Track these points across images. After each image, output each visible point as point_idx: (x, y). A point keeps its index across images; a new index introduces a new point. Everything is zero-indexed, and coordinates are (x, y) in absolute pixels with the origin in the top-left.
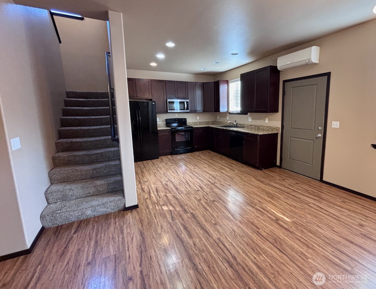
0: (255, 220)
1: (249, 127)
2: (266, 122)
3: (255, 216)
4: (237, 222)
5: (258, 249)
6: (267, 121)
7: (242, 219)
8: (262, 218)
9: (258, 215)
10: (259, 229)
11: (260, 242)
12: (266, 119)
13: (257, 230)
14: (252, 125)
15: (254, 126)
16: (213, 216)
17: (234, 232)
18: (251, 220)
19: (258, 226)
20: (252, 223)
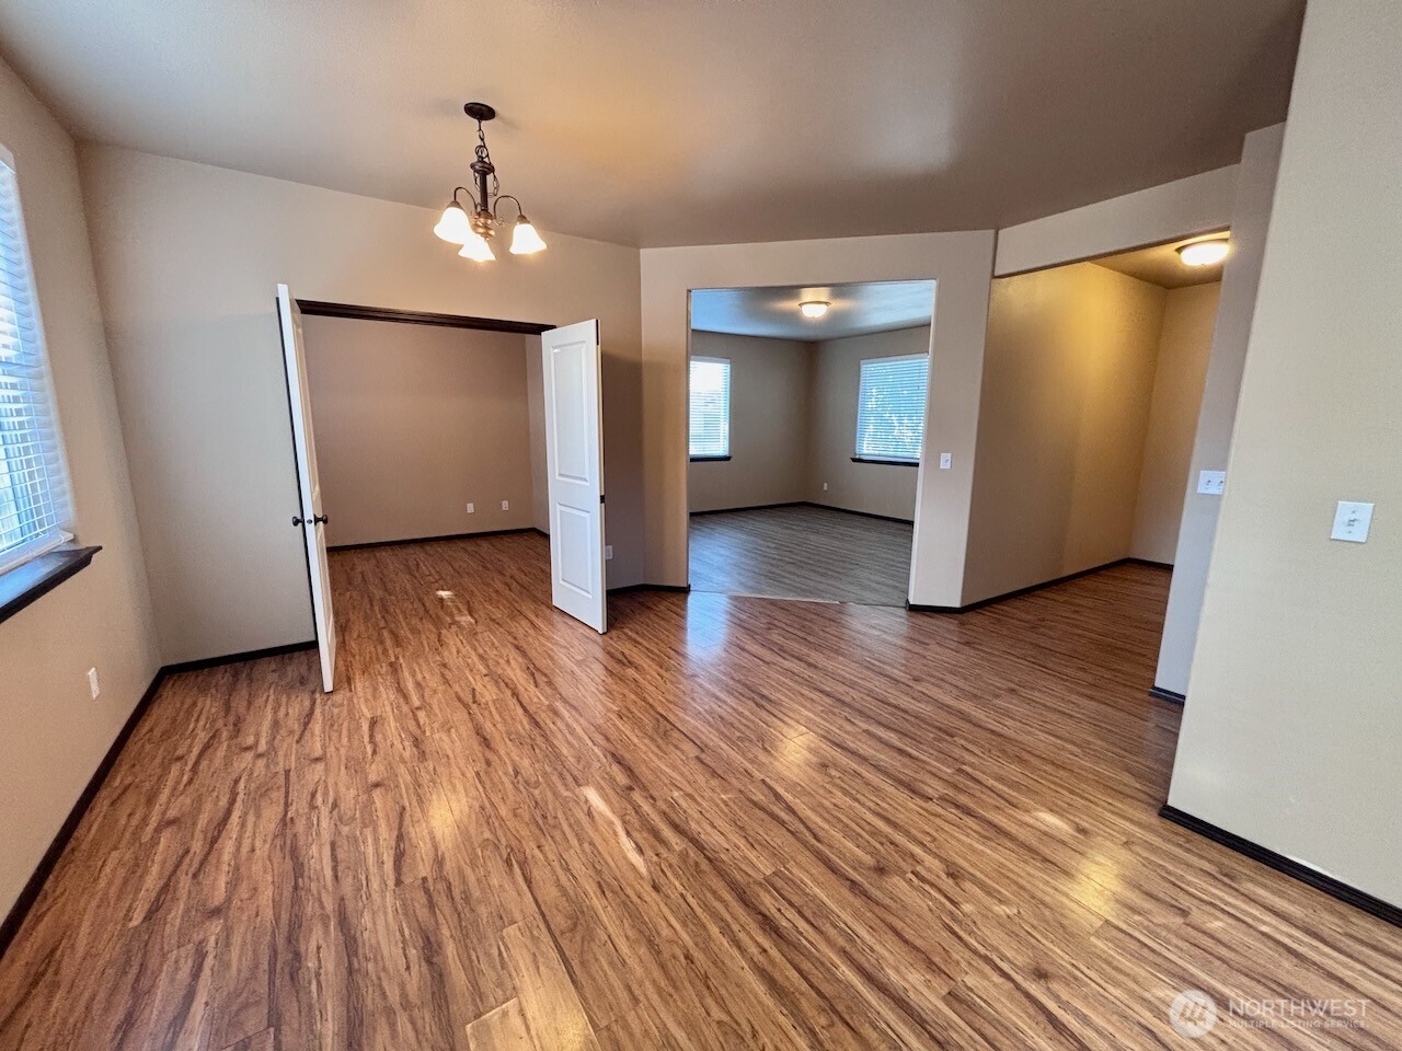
0: (703, 784)
3: (699, 800)
4: (762, 777)
5: (711, 719)
7: (745, 785)
8: (676, 794)
9: (684, 805)
10: (698, 758)
11: (704, 730)
13: (703, 756)
16: (846, 793)
17: (765, 749)
18: (714, 783)
19: (698, 767)
20: (714, 773)
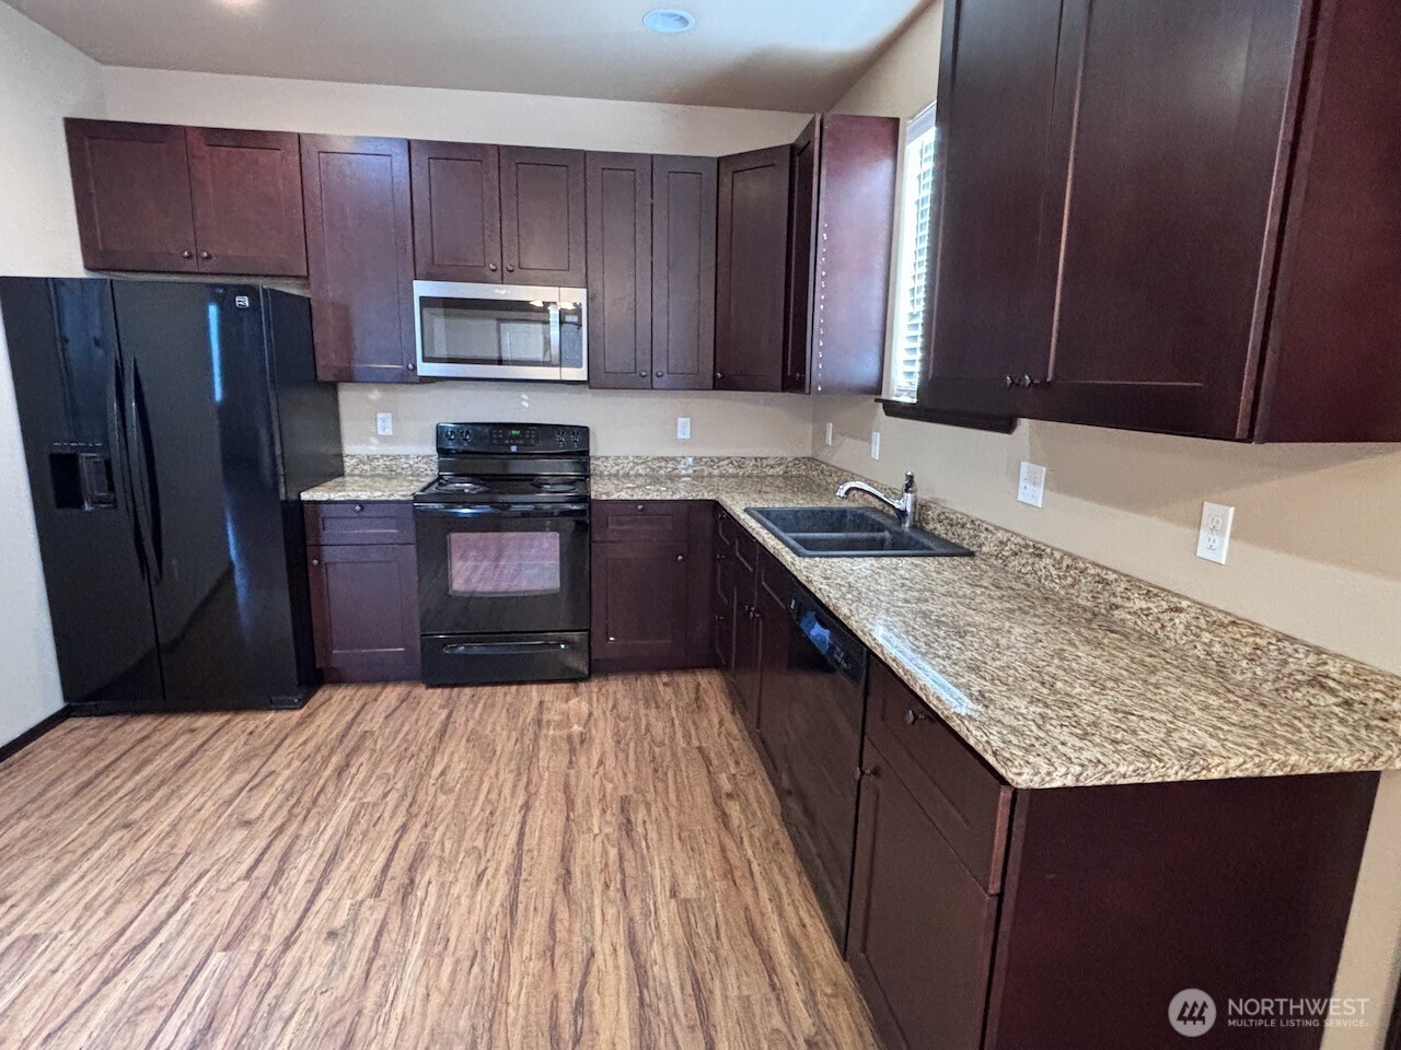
1: (1014, 563)
2: (1202, 552)
6: (1216, 544)
12: (1209, 508)
14: (1039, 554)
15: (1058, 564)
